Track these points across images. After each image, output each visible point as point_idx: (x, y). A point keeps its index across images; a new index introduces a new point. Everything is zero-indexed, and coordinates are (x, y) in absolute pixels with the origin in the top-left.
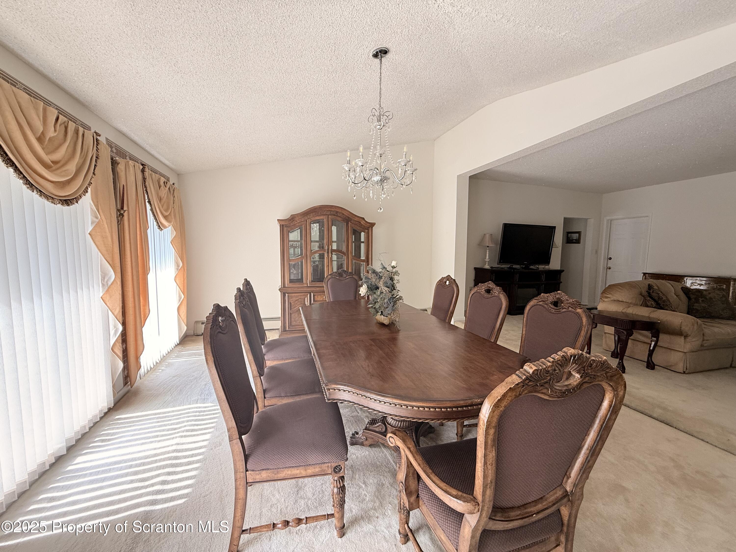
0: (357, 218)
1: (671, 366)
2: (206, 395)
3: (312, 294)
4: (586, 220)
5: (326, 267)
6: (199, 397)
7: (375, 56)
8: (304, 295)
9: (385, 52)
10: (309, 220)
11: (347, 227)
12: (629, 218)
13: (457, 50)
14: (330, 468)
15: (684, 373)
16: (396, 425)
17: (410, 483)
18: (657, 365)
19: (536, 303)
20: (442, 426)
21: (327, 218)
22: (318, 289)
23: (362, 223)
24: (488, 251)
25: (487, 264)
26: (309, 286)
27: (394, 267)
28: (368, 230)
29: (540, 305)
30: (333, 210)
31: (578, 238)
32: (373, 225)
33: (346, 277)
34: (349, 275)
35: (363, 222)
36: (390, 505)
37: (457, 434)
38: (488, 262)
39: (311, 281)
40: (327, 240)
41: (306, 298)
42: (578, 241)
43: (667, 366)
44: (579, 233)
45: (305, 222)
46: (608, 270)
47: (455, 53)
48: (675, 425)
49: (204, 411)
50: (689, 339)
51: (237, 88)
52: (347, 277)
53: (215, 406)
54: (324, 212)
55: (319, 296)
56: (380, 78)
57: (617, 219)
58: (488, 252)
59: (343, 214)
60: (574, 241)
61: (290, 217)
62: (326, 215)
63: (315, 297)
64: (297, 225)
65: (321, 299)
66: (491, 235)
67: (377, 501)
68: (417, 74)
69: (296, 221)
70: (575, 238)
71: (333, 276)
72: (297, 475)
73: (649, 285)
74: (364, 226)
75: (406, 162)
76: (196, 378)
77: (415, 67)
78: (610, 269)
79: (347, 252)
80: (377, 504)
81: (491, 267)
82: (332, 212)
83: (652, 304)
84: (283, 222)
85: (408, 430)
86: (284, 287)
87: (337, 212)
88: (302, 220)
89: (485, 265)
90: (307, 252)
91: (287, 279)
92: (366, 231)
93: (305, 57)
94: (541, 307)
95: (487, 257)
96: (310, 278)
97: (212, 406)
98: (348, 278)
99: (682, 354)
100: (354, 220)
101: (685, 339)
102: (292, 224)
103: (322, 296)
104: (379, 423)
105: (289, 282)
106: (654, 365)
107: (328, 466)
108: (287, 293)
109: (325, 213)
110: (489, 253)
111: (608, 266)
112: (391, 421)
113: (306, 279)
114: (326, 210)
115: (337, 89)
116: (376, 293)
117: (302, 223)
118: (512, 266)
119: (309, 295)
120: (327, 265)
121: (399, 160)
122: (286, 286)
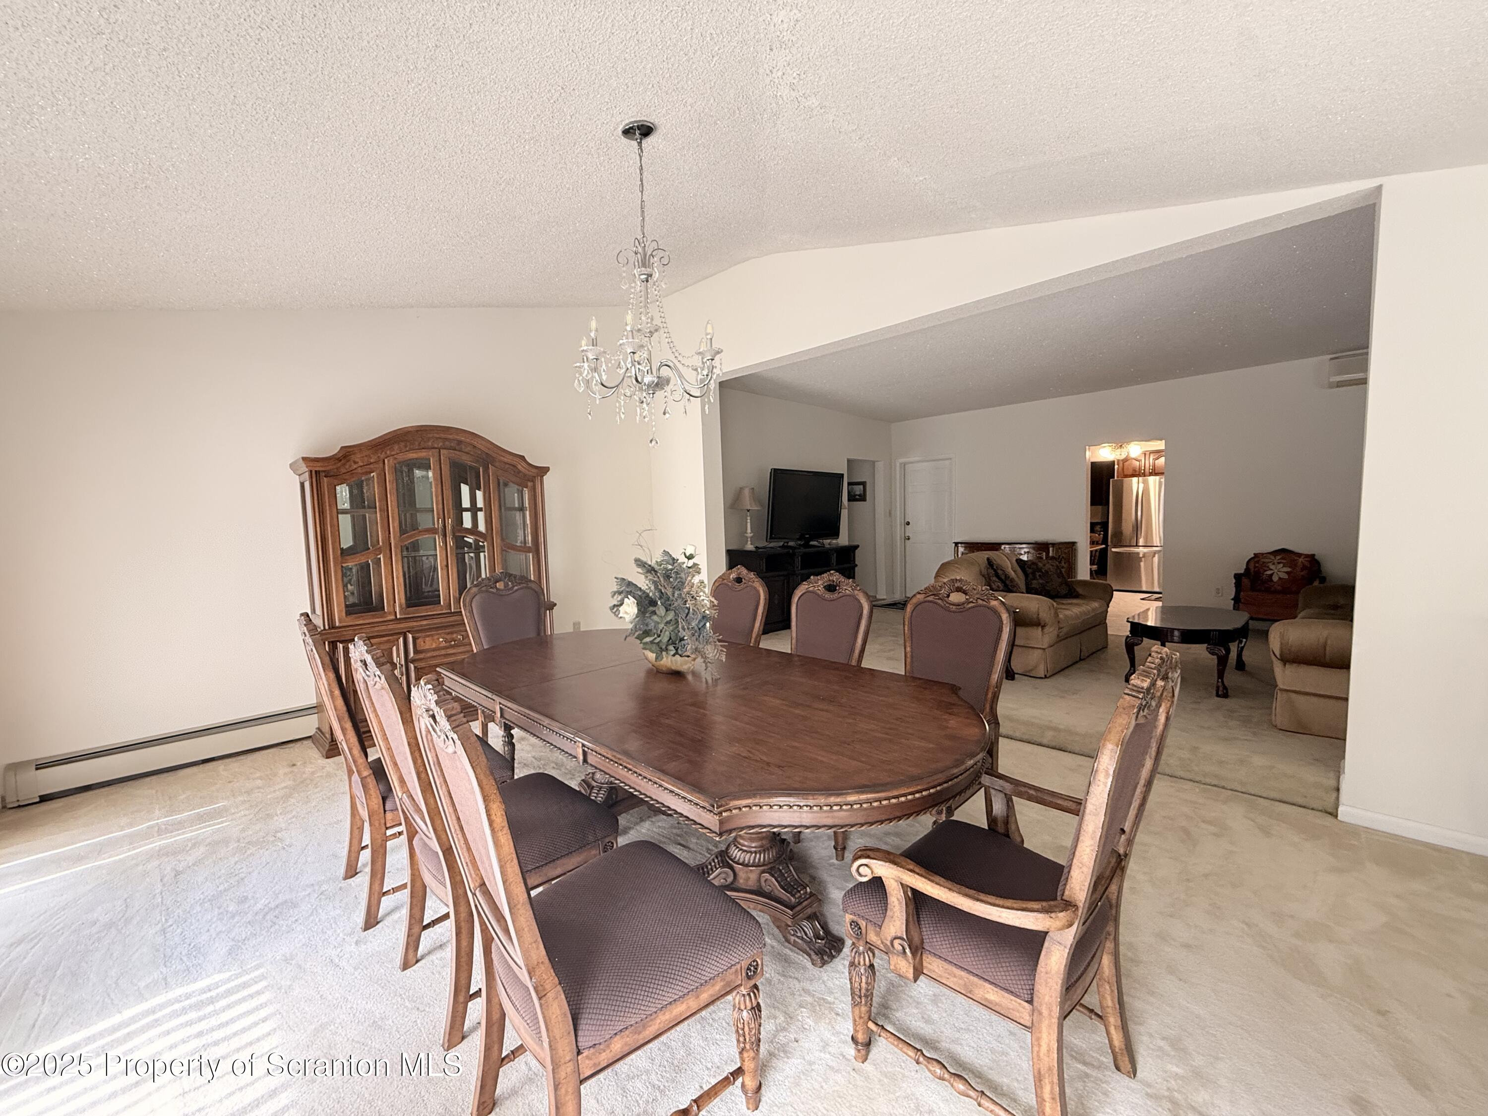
0: (508, 456)
1: (1031, 671)
2: (185, 959)
3: (410, 636)
4: (874, 462)
5: (442, 569)
6: (164, 970)
7: (628, 132)
8: (388, 641)
9: (647, 130)
10: (391, 459)
11: (487, 477)
12: (928, 461)
13: (761, 160)
14: (740, 974)
15: (1046, 677)
16: (751, 862)
17: (912, 933)
18: (1017, 674)
19: (922, 600)
20: (799, 842)
21: (437, 454)
22: (425, 622)
23: (519, 467)
24: (749, 518)
25: (749, 542)
26: (400, 619)
27: (690, 557)
28: (533, 481)
29: (931, 602)
30: (450, 437)
31: (862, 492)
32: (545, 470)
33: (513, 587)
34: (520, 584)
35: (521, 467)
36: (802, 1009)
37: (835, 848)
38: (751, 537)
39: (404, 606)
40: (441, 506)
41: (394, 648)
42: (862, 498)
43: (1027, 672)
44: (863, 484)
45: (381, 465)
46: (907, 541)
47: (754, 164)
48: (1069, 748)
49: (212, 1001)
50: (1046, 630)
51: (270, 119)
52: (516, 588)
53: (237, 976)
54: (429, 441)
55: (427, 639)
56: (641, 180)
57: (912, 463)
58: (749, 521)
59: (475, 447)
60: (857, 497)
61: (338, 452)
62: (436, 448)
63: (418, 641)
64: (359, 471)
65: (434, 646)
66: (753, 489)
67: (778, 1013)
68: (681, 183)
69: (355, 463)
70: (858, 493)
71: (484, 589)
72: (681, 1014)
73: (988, 559)
74: (525, 475)
75: (713, 353)
76: (110, 925)
77: (682, 170)
78: (909, 539)
79: (490, 532)
80: (781, 1018)
81: (756, 547)
82: (447, 443)
83: (998, 587)
84: (319, 464)
85: (780, 864)
86: (332, 626)
87: (460, 442)
88: (372, 461)
89: (746, 543)
90: (389, 537)
91: (338, 605)
92: (530, 484)
93: (485, 96)
94: (931, 604)
95: (749, 530)
96: (400, 597)
97: (229, 980)
98: (517, 590)
99: (1040, 651)
100: (501, 461)
101: (1042, 630)
102: (343, 470)
103: (436, 637)
104: (717, 869)
105: (344, 614)
106: (1014, 673)
107: (736, 971)
108: (341, 642)
109: (430, 444)
110: (751, 522)
111: (907, 535)
112: (744, 858)
113: (392, 602)
114: (433, 437)
115: (518, 176)
116: (657, 611)
117: (372, 466)
118: (788, 543)
119: (401, 640)
120: (445, 563)
121: (621, 342)
122: (337, 624)
